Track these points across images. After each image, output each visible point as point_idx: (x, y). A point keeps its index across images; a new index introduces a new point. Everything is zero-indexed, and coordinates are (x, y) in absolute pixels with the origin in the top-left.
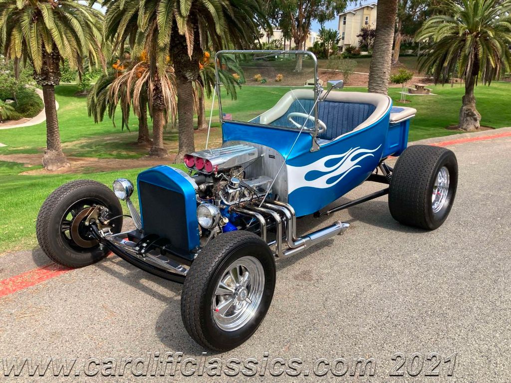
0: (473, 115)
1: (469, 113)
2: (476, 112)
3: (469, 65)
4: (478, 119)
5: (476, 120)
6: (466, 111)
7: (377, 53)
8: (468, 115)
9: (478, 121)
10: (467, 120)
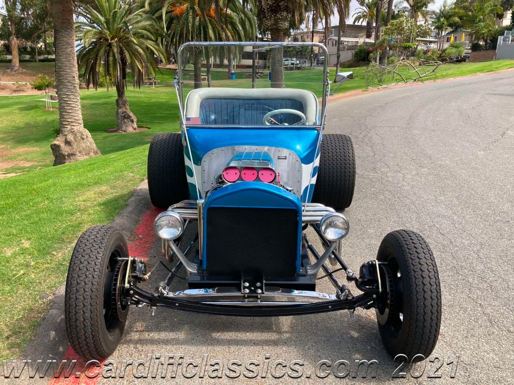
0: (129, 117)
1: (125, 115)
2: (131, 114)
3: (119, 70)
4: (134, 120)
5: (133, 121)
6: (123, 114)
7: (61, 56)
8: (124, 118)
9: (135, 123)
10: (125, 122)
